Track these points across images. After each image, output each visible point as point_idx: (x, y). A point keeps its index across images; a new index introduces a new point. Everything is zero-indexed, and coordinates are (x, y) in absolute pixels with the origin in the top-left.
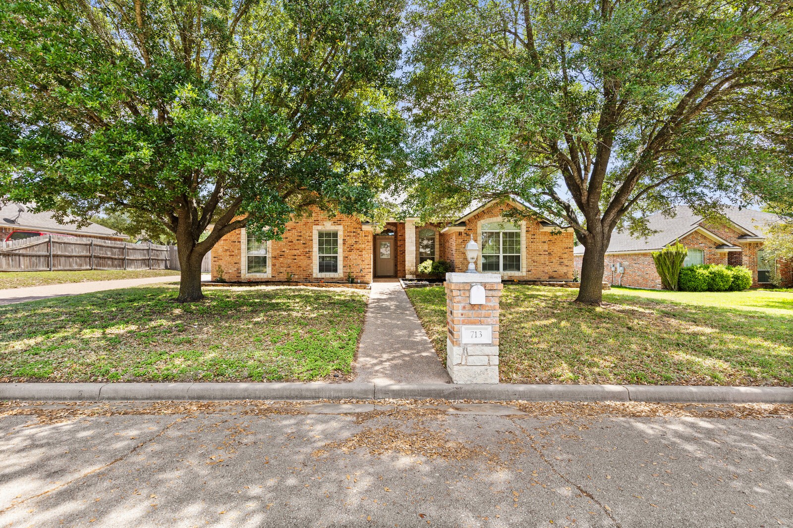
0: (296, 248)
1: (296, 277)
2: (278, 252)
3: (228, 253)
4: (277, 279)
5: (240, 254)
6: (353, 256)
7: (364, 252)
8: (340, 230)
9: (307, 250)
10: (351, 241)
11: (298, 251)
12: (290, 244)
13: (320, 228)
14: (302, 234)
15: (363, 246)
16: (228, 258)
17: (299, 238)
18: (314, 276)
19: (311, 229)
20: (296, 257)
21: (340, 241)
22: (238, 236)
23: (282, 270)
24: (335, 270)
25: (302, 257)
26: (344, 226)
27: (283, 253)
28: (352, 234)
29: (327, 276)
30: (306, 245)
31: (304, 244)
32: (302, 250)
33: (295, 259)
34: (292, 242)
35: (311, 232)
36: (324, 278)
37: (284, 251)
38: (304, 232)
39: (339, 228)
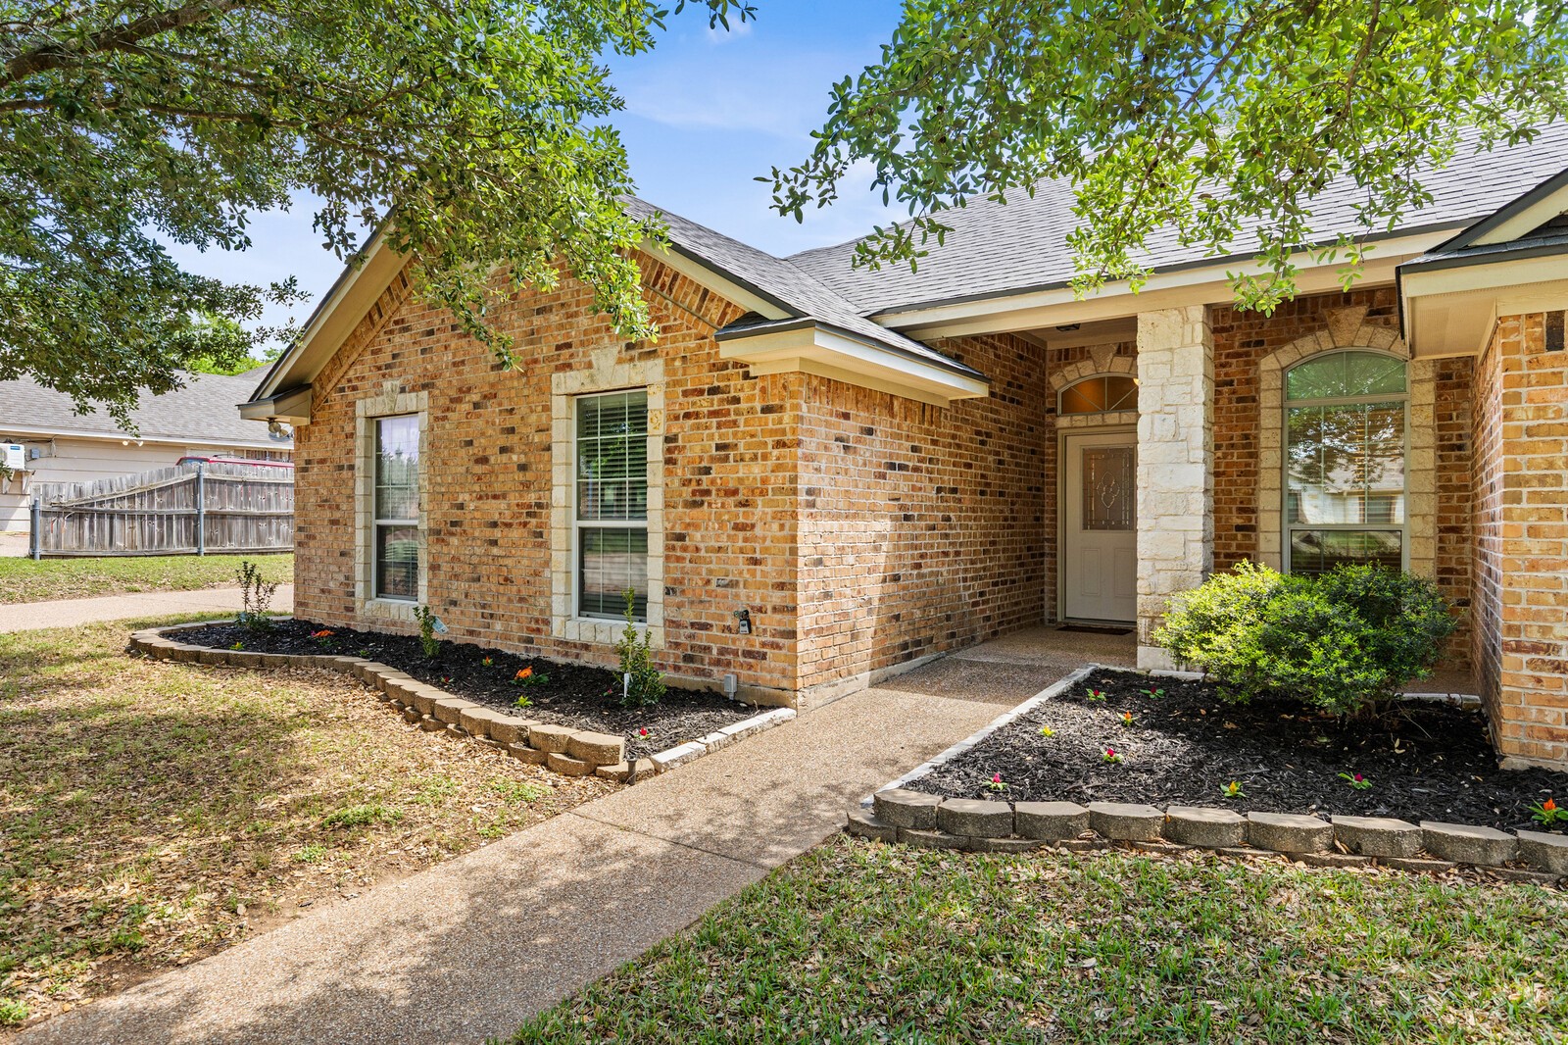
0: (498, 488)
1: (498, 626)
2: (446, 506)
6: (709, 530)
7: (761, 509)
9: (531, 498)
10: (700, 443)
11: (502, 504)
12: (479, 469)
13: (572, 381)
14: (513, 421)
15: (756, 470)
16: (326, 534)
17: (508, 441)
18: (558, 628)
19: (544, 390)
20: (497, 533)
21: (656, 450)
22: (348, 443)
25: (516, 534)
26: (669, 362)
27: (458, 515)
28: (704, 404)
29: (602, 638)
30: (529, 476)
31: (523, 468)
32: (513, 499)
33: (494, 543)
34: (484, 460)
35: (547, 408)
36: (586, 647)
37: (461, 507)
38: (524, 409)
39: (652, 373)
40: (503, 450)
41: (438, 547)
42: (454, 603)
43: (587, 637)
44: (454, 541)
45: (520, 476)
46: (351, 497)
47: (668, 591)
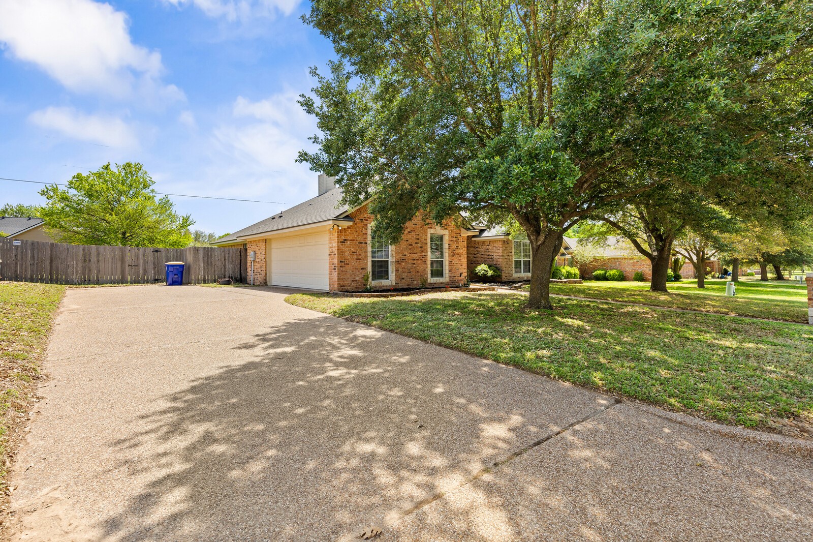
0: (415, 251)
1: (415, 282)
2: (401, 255)
3: (355, 257)
4: (399, 286)
5: (366, 257)
6: (455, 260)
7: (461, 257)
8: (446, 233)
9: (423, 254)
10: (454, 246)
11: (416, 255)
12: (410, 247)
13: (432, 231)
14: (419, 237)
15: (460, 251)
16: (354, 263)
17: (418, 241)
18: (428, 281)
19: (426, 232)
20: (415, 262)
21: (446, 246)
22: (365, 236)
23: (404, 275)
24: (442, 275)
25: (419, 262)
26: (448, 231)
27: (404, 257)
28: (454, 239)
29: (438, 281)
30: (423, 249)
31: (421, 247)
32: (419, 254)
33: (414, 264)
34: (412, 245)
35: (426, 236)
36: (435, 284)
37: (405, 255)
38: (421, 235)
39: (446, 232)
40: (416, 243)
41: (398, 265)
42: (403, 279)
43: (435, 281)
44: (403, 264)
45: (420, 249)
46: (366, 252)
47: (449, 271)
